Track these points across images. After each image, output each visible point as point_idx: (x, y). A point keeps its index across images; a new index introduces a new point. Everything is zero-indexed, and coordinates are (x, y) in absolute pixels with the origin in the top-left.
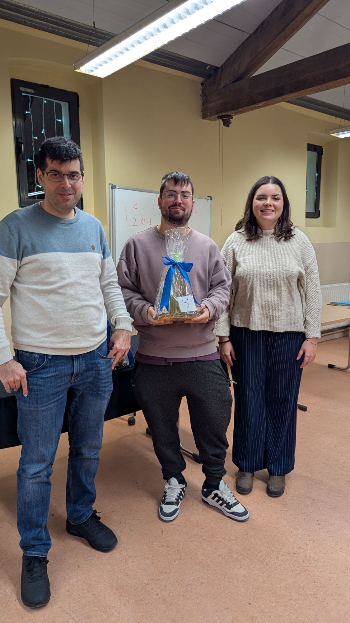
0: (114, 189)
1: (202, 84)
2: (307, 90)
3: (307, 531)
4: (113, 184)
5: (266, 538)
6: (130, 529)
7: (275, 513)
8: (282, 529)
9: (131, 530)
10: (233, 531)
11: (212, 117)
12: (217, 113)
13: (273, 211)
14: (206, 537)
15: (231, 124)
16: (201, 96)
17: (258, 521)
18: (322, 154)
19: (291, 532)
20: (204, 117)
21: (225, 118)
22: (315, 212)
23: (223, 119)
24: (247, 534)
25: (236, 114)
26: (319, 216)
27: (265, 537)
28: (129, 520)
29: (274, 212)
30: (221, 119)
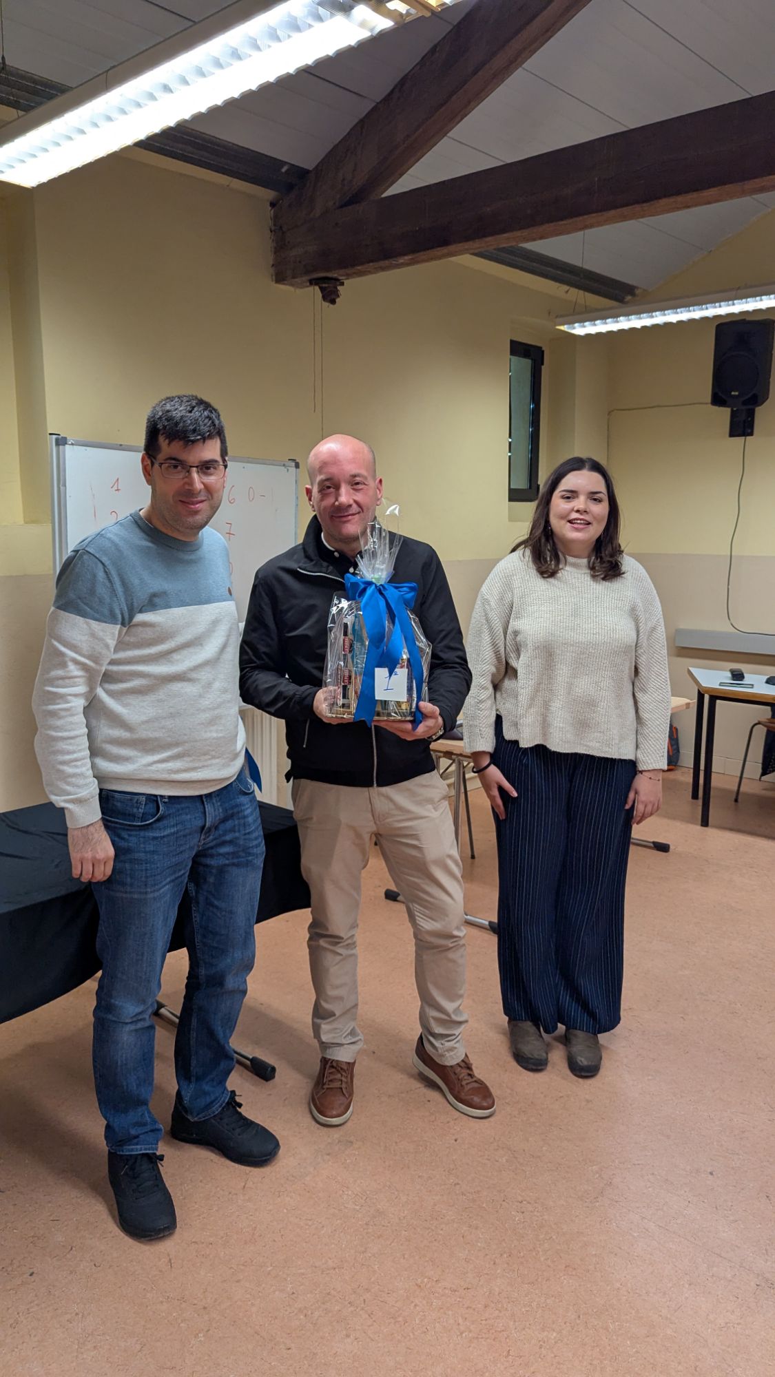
0: (61, 447)
1: (273, 205)
3: (497, 1229)
4: (59, 435)
6: (92, 1264)
9: (95, 1265)
11: (296, 280)
12: (307, 272)
13: (590, 523)
14: (272, 1268)
15: (338, 296)
16: (271, 232)
18: (543, 364)
20: (280, 278)
21: (325, 283)
22: (530, 487)
23: (321, 285)
25: (348, 276)
28: (91, 1239)
29: (591, 525)
30: (316, 284)
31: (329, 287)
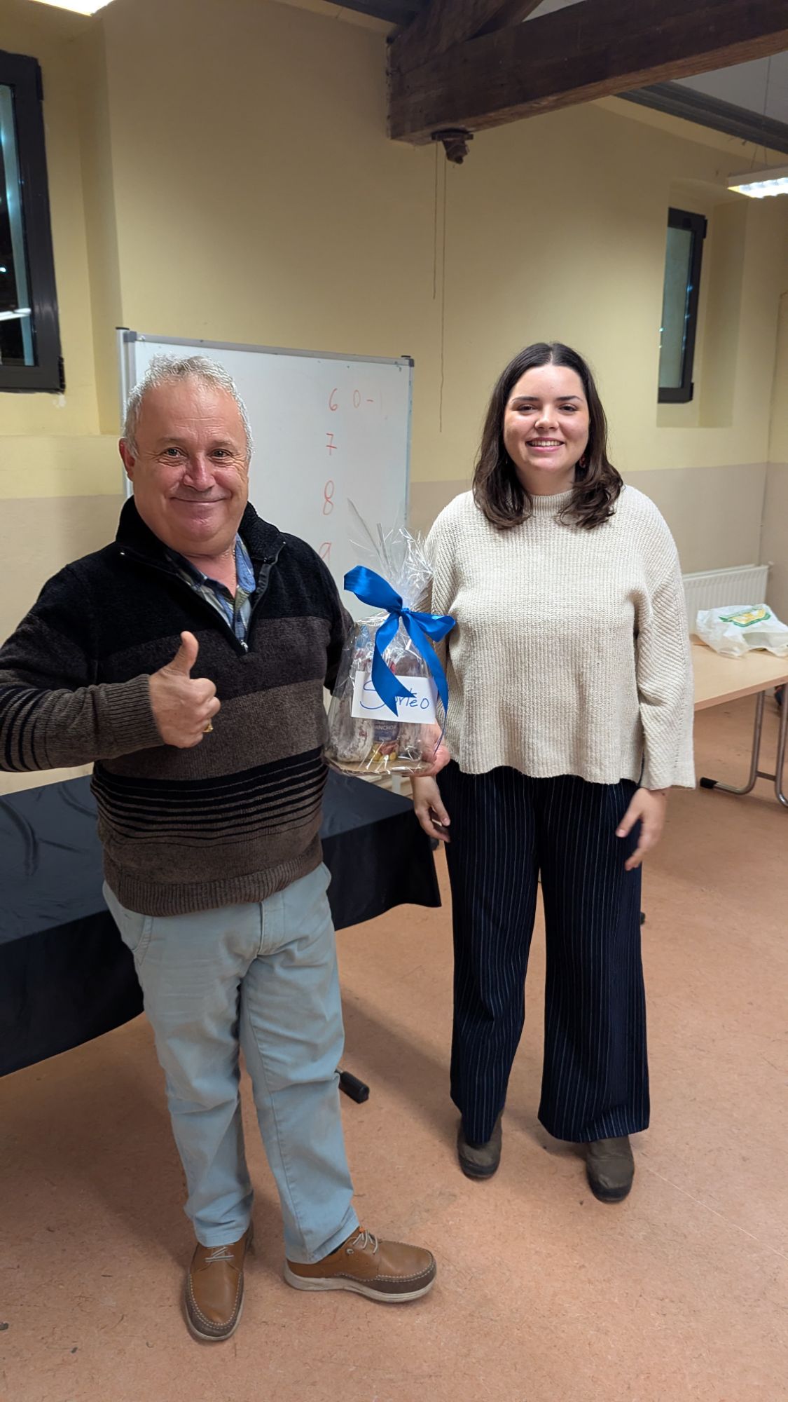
0: (130, 344)
1: (390, 40)
2: (672, 63)
3: (632, 1337)
4: (127, 329)
5: (518, 1367)
6: (145, 1341)
7: (549, 1275)
8: (563, 1331)
9: (147, 1344)
10: (429, 1343)
11: (418, 134)
12: (429, 124)
13: (562, 443)
14: (354, 1368)
15: (466, 153)
16: (388, 74)
17: (500, 1305)
18: (704, 236)
19: (589, 1344)
20: (397, 133)
21: (449, 136)
22: (683, 386)
23: (445, 140)
24: (467, 1355)
25: (479, 126)
26: (690, 398)
27: (515, 1364)
28: (146, 1306)
29: (564, 445)
30: (440, 138)
31: (454, 141)
